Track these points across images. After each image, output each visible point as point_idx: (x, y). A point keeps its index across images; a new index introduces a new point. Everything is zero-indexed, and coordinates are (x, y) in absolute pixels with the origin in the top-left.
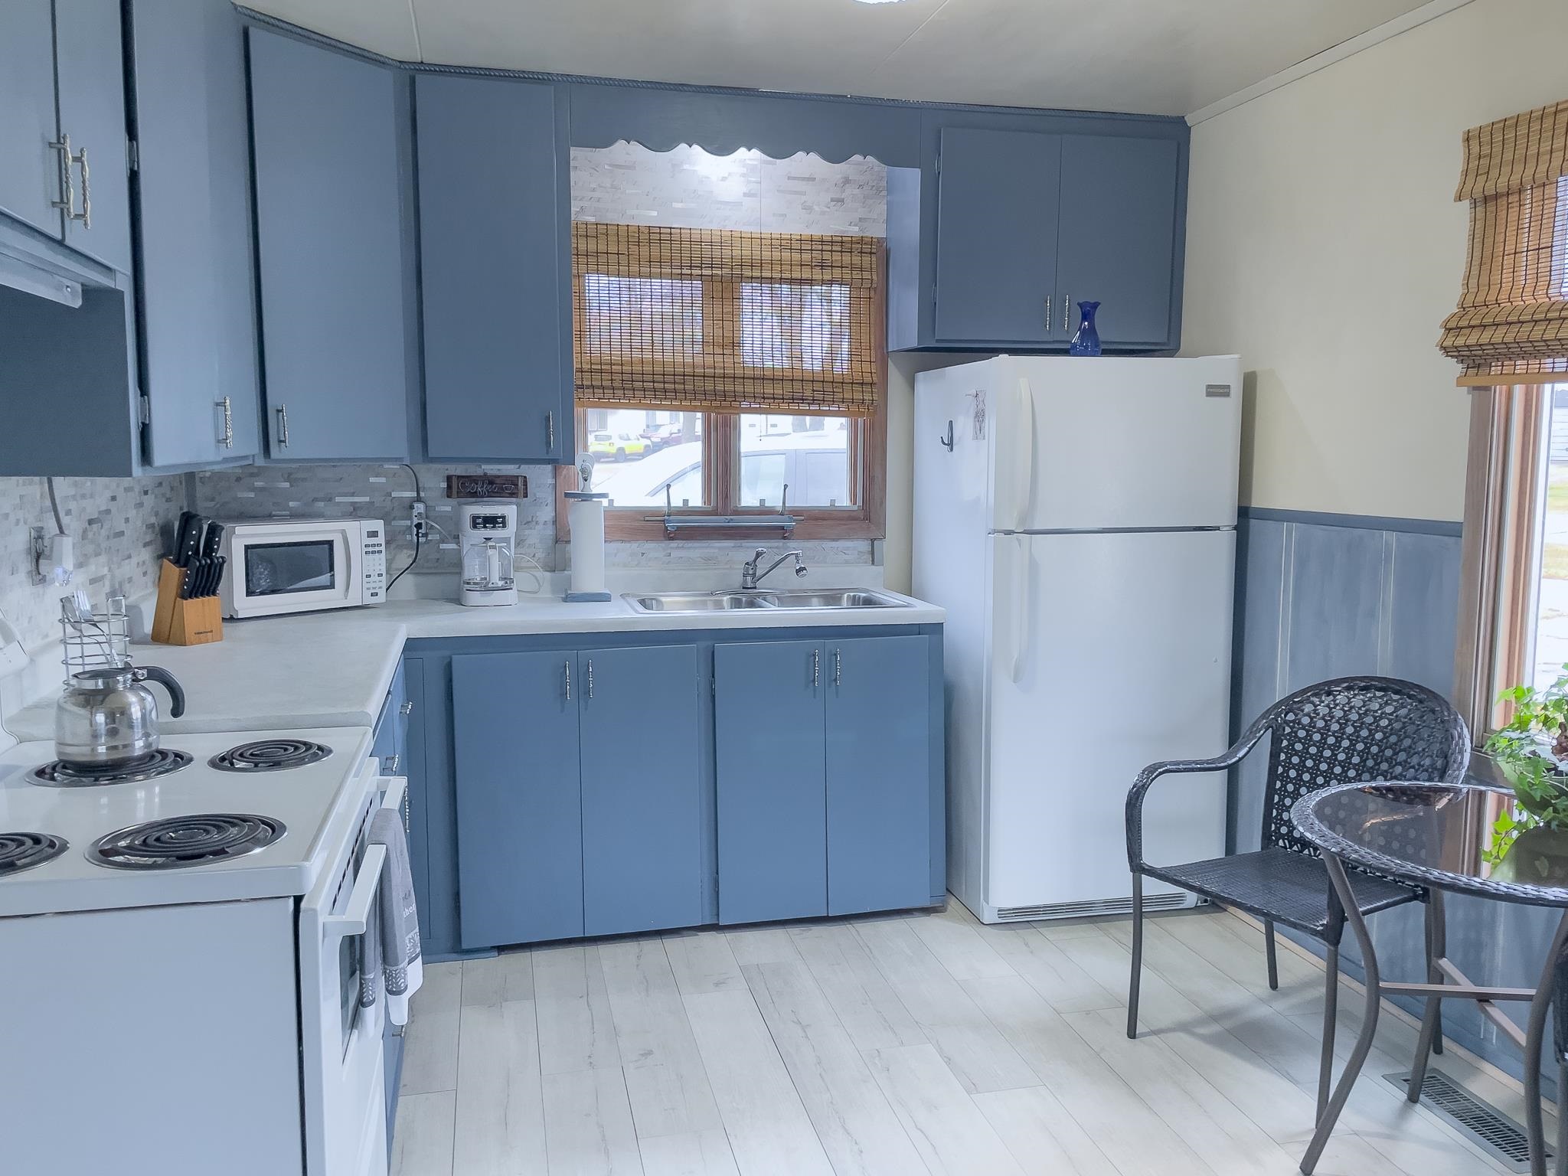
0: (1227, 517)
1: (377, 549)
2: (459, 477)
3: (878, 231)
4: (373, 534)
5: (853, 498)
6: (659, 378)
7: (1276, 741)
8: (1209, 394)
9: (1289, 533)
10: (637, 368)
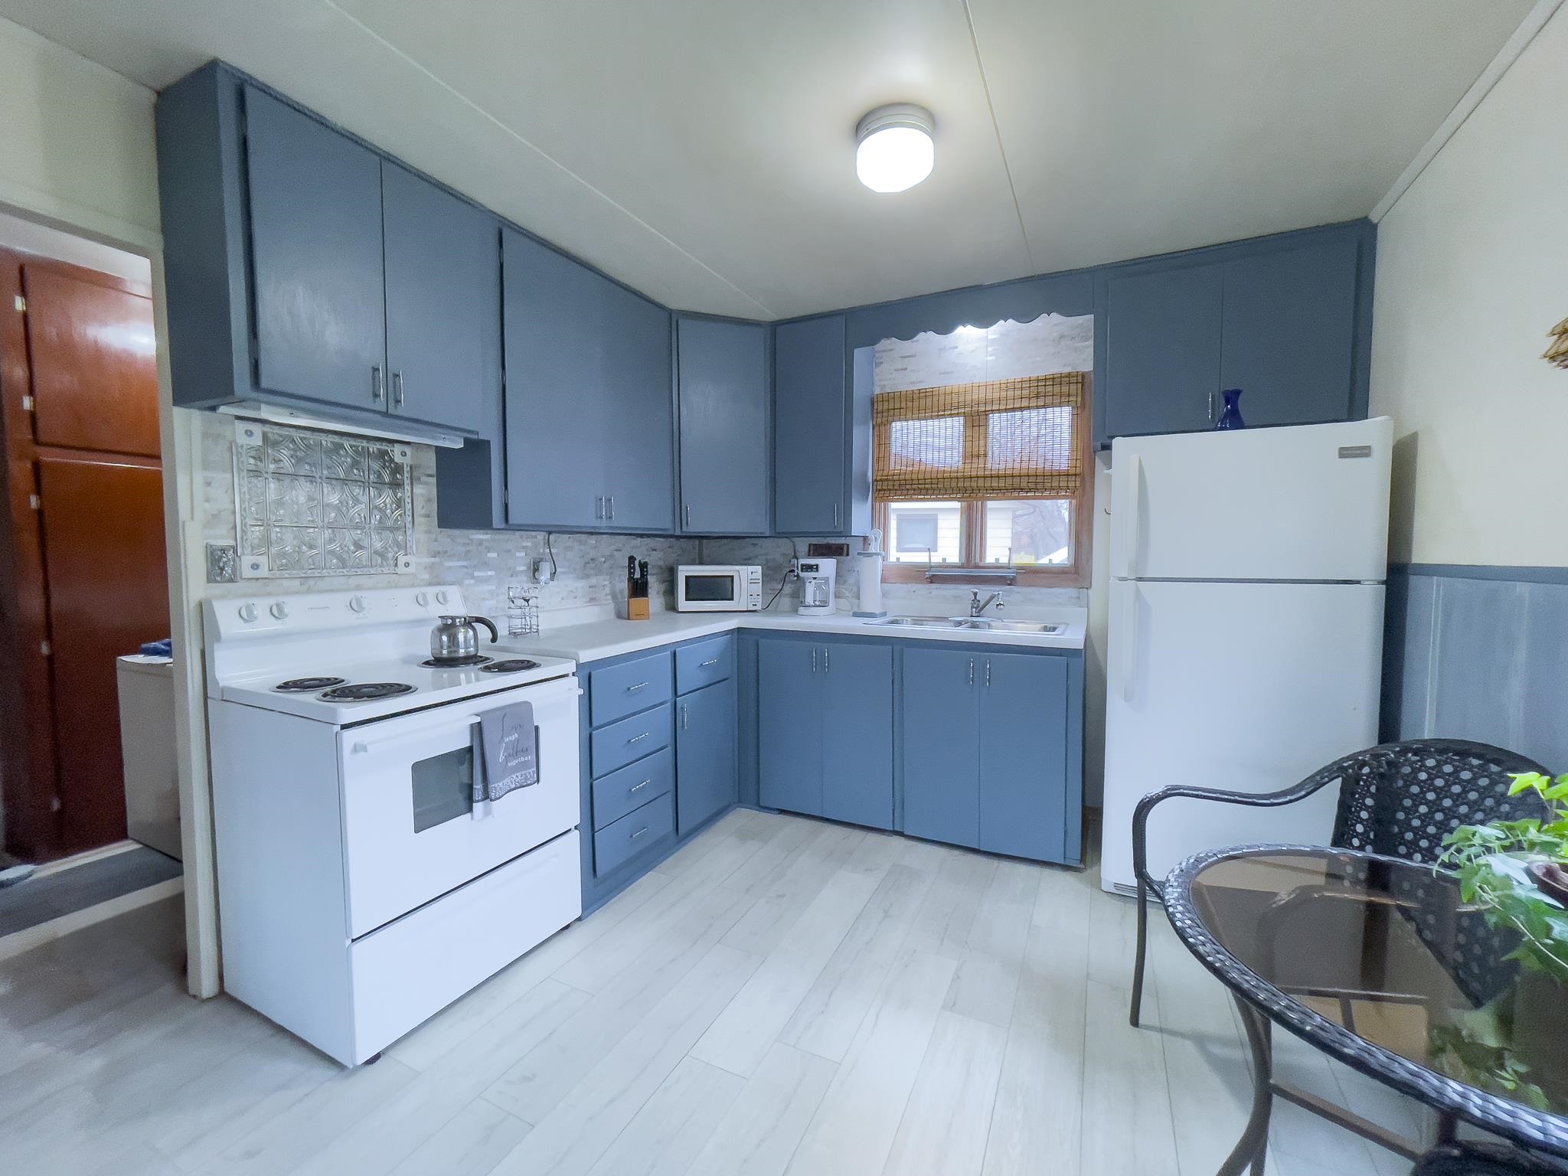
0: (1371, 572)
1: (756, 581)
2: (814, 545)
3: (1087, 368)
4: (755, 573)
5: (1070, 559)
7: (1345, 792)
8: (1341, 456)
9: (1438, 586)
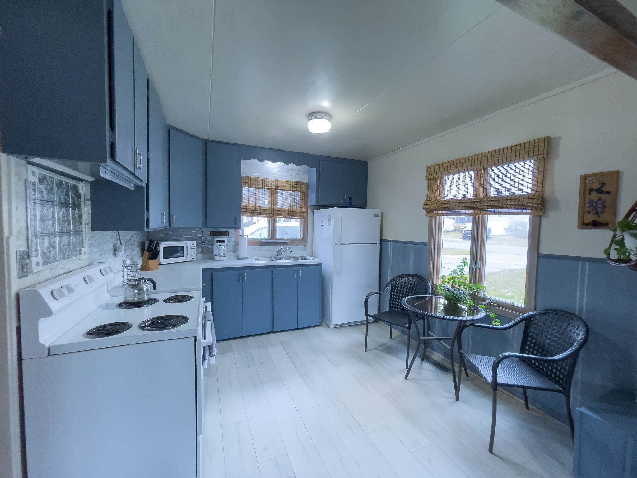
0: (378, 241)
1: (194, 248)
2: (213, 231)
3: (306, 181)
4: (194, 244)
5: (301, 237)
6: (259, 210)
7: (392, 287)
8: (375, 216)
9: (391, 244)
10: (254, 208)
